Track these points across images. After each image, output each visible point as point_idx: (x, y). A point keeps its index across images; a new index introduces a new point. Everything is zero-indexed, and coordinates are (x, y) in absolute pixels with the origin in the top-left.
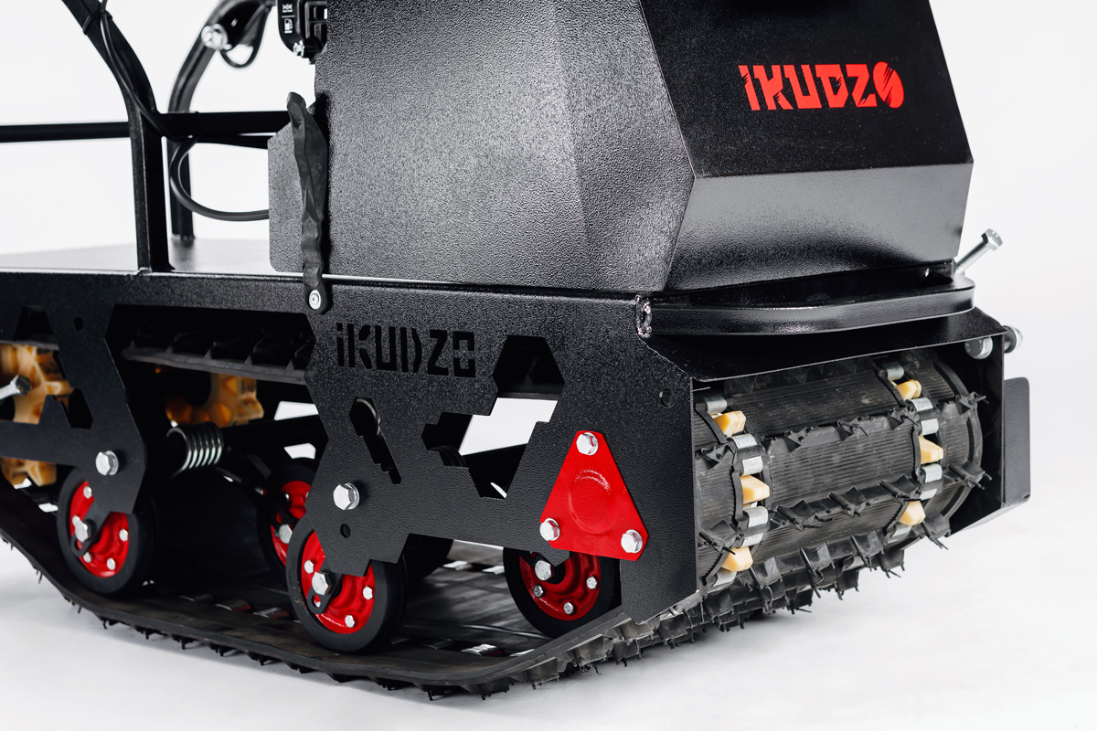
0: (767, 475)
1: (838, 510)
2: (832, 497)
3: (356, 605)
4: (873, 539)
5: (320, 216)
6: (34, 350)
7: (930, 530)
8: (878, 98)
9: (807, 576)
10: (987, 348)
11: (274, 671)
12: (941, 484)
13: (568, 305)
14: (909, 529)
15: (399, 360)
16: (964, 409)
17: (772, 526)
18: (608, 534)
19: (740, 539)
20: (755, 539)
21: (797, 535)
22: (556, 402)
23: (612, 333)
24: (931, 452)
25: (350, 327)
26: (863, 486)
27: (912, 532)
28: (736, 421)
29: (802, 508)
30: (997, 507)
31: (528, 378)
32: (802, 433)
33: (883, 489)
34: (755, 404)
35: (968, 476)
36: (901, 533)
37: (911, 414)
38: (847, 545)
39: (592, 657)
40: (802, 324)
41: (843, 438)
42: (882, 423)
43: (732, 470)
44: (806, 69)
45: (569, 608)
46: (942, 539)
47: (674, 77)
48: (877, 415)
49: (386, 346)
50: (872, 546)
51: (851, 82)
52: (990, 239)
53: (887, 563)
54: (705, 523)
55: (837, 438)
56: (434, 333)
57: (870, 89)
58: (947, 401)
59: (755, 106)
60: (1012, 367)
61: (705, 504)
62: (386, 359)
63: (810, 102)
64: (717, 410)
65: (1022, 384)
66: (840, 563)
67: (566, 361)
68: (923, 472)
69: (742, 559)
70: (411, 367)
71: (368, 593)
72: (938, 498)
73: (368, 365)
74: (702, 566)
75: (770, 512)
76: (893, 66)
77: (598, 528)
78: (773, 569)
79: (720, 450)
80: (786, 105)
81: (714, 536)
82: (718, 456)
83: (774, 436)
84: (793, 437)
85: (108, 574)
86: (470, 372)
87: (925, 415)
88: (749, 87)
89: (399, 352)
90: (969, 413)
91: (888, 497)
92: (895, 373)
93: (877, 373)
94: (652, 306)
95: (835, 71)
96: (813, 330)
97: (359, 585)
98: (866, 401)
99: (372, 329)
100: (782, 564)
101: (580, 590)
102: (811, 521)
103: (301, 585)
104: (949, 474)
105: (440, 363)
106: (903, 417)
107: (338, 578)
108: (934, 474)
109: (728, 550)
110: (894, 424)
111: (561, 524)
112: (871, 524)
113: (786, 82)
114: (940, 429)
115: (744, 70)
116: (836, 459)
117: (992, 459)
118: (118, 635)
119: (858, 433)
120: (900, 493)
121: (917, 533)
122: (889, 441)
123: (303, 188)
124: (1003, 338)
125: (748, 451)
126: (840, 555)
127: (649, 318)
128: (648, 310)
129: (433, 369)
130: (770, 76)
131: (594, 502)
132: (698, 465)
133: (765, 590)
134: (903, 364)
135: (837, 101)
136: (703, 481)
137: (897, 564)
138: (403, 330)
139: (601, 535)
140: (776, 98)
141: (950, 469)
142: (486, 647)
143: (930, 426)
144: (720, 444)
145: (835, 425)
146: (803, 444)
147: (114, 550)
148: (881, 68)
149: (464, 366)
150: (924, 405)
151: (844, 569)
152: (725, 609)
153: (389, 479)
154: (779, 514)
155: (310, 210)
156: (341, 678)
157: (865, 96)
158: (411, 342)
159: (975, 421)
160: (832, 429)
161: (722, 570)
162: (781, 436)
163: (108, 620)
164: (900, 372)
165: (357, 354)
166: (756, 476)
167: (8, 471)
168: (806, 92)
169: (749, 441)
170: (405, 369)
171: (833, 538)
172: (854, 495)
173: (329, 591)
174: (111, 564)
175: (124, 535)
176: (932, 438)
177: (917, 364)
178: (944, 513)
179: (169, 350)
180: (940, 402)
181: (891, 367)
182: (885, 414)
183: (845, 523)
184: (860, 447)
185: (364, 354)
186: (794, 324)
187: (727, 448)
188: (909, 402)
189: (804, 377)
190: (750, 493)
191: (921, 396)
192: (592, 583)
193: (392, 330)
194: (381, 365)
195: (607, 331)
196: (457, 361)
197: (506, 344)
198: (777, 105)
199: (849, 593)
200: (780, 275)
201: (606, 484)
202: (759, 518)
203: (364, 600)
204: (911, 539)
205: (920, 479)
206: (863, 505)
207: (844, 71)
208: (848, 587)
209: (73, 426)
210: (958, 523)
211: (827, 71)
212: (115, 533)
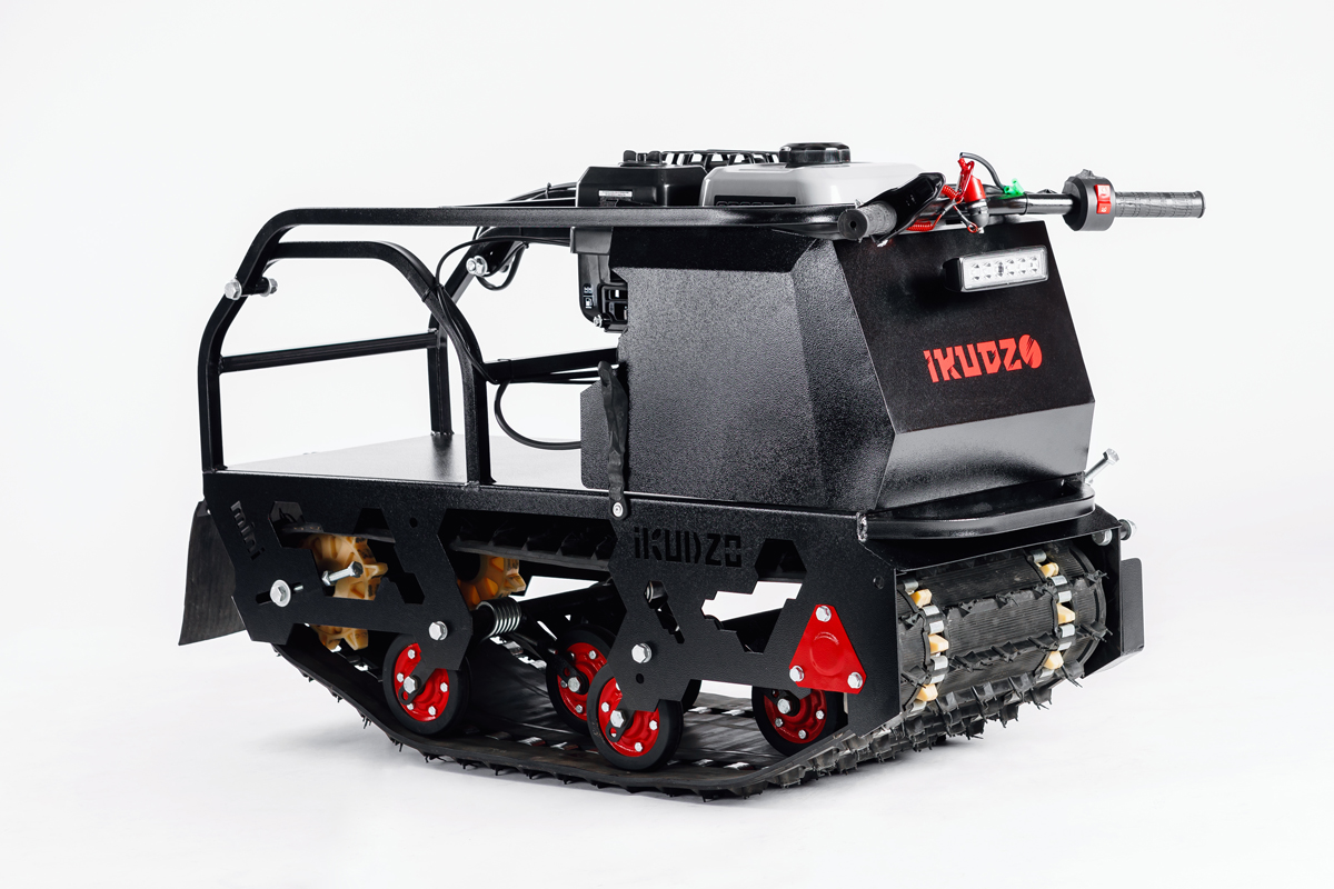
0: (946, 634)
1: (997, 657)
2: (993, 648)
3: (643, 734)
4: (1025, 679)
5: (623, 449)
6: (354, 539)
7: (1068, 673)
8: (1023, 362)
9: (977, 707)
10: (1108, 537)
11: (577, 787)
12: (1074, 639)
13: (809, 517)
14: (1051, 673)
15: (683, 554)
16: (1091, 583)
17: (951, 669)
18: (838, 676)
19: (929, 678)
20: (940, 678)
21: (969, 676)
22: (800, 585)
23: (840, 538)
24: (1067, 615)
25: (645, 531)
26: (1016, 641)
27: (1055, 675)
28: (925, 596)
29: (972, 656)
30: (1118, 655)
31: (779, 568)
32: (971, 604)
33: (1031, 643)
34: (938, 584)
35: (1094, 632)
36: (1046, 675)
37: (1049, 588)
38: (1005, 684)
39: (826, 765)
40: (969, 531)
41: (1000, 607)
42: (1029, 595)
43: (923, 631)
44: (970, 347)
45: (802, 734)
46: (1078, 680)
47: (881, 365)
48: (1025, 589)
49: (673, 544)
50: (1024, 684)
51: (1003, 353)
52: (1109, 457)
53: (1038, 698)
54: (905, 667)
55: (996, 607)
56: (710, 536)
57: (1017, 356)
58: (1078, 577)
59: (935, 379)
60: (1127, 551)
61: (905, 654)
62: (674, 554)
63: (973, 371)
64: (910, 589)
65: (1136, 563)
66: (1002, 698)
67: (808, 556)
68: (1060, 630)
69: (930, 693)
70: (693, 560)
71: (653, 725)
72: (1074, 649)
73: (659, 557)
74: (903, 697)
75: (949, 659)
76: (1033, 337)
77: (831, 672)
78: (952, 701)
79: (915, 617)
80: (956, 375)
81: (911, 676)
82: (914, 621)
83: (951, 607)
84: (965, 607)
85: (430, 718)
86: (738, 563)
87: (1061, 588)
88: (931, 366)
89: (683, 548)
90: (1095, 586)
91: (1034, 648)
92: (1040, 557)
93: (1026, 558)
94: (867, 520)
95: (991, 346)
96: (977, 535)
97: (646, 720)
98: (1018, 579)
99: (663, 532)
100: (959, 697)
101: (811, 720)
102: (978, 665)
103: (598, 721)
104: (1080, 631)
105: (715, 557)
106: (1044, 590)
107: (631, 715)
108: (1069, 631)
109: (921, 685)
110: (1038, 596)
111: (805, 670)
112: (1023, 668)
113: (956, 359)
114: (1073, 598)
115: (927, 354)
116: (996, 621)
117: (1113, 620)
118: (438, 767)
119: (1011, 603)
120: (1042, 645)
121: (1058, 675)
122: (1034, 608)
123: (610, 430)
124: (1120, 528)
125: (934, 618)
126: (1001, 691)
127: (865, 528)
128: (865, 523)
129: (709, 561)
130: (945, 356)
131: (827, 654)
132: (900, 627)
133: (947, 716)
134: (1046, 551)
135: (992, 368)
136: (903, 638)
137: (1046, 700)
138: (687, 533)
139: (833, 677)
140: (949, 371)
141: (1081, 627)
142: (741, 764)
143: (1065, 596)
144: (914, 613)
145: (994, 597)
146: (972, 612)
147: (435, 699)
148: (1025, 339)
149: (733, 559)
150: (1061, 581)
151: (1005, 703)
152: (919, 729)
153: (675, 640)
154: (955, 661)
155: (615, 445)
156: (633, 790)
157: (1013, 362)
158: (692, 542)
159: (1100, 592)
160: (993, 600)
161: (916, 700)
162: (956, 606)
163: (430, 755)
164: (1043, 557)
165: (650, 550)
166: (939, 634)
167: (325, 638)
168: (970, 364)
169: (934, 610)
170: (688, 560)
171: (995, 678)
172: (1009, 647)
173: (623, 725)
174: (432, 711)
175: (444, 688)
176: (1067, 605)
177: (1057, 550)
178: (1079, 660)
179: (491, 543)
180: (1073, 577)
181: (1037, 553)
182: (1031, 589)
183: (1004, 667)
184: (1013, 613)
185: (656, 550)
186: (964, 531)
187: (919, 616)
188: (1049, 579)
189: (973, 563)
190: (935, 646)
191: (1059, 574)
192: (820, 715)
193: (678, 533)
194: (669, 558)
195: (837, 537)
196: (727, 556)
197: (765, 544)
198: (951, 376)
199: (1011, 722)
200: (955, 493)
201: (835, 639)
202: (942, 664)
203: (650, 730)
204: (1055, 680)
205: (1058, 635)
206: (1016, 654)
207: (998, 345)
208: (1010, 718)
209: (406, 602)
210: (1090, 668)
211: (986, 347)
212: (436, 686)
